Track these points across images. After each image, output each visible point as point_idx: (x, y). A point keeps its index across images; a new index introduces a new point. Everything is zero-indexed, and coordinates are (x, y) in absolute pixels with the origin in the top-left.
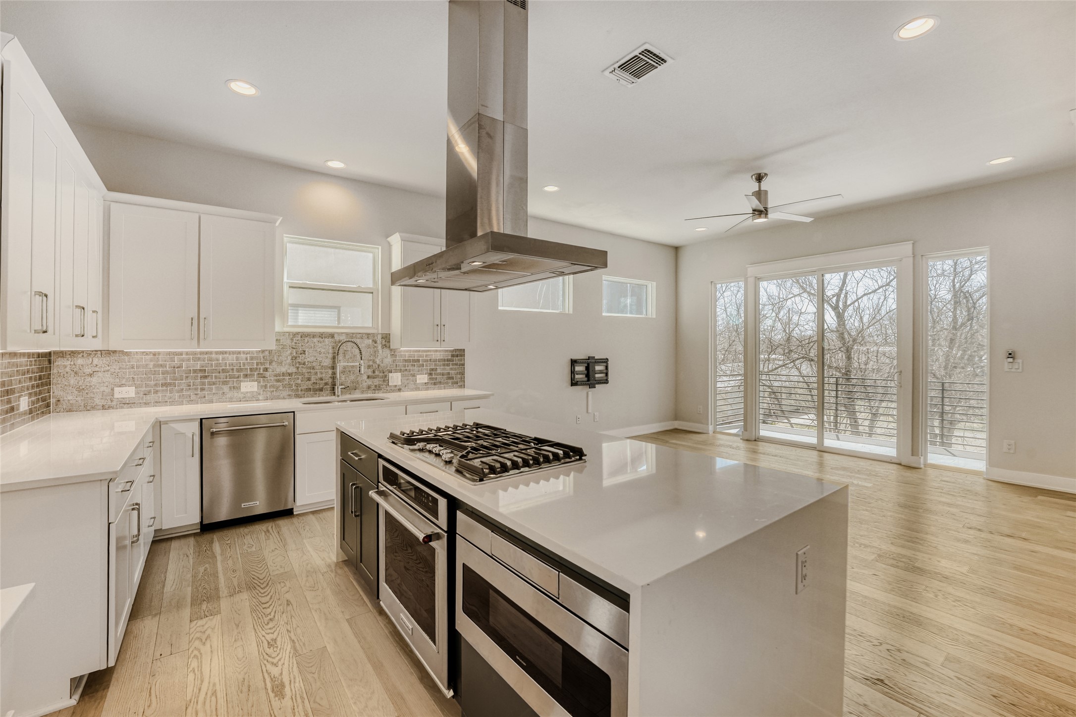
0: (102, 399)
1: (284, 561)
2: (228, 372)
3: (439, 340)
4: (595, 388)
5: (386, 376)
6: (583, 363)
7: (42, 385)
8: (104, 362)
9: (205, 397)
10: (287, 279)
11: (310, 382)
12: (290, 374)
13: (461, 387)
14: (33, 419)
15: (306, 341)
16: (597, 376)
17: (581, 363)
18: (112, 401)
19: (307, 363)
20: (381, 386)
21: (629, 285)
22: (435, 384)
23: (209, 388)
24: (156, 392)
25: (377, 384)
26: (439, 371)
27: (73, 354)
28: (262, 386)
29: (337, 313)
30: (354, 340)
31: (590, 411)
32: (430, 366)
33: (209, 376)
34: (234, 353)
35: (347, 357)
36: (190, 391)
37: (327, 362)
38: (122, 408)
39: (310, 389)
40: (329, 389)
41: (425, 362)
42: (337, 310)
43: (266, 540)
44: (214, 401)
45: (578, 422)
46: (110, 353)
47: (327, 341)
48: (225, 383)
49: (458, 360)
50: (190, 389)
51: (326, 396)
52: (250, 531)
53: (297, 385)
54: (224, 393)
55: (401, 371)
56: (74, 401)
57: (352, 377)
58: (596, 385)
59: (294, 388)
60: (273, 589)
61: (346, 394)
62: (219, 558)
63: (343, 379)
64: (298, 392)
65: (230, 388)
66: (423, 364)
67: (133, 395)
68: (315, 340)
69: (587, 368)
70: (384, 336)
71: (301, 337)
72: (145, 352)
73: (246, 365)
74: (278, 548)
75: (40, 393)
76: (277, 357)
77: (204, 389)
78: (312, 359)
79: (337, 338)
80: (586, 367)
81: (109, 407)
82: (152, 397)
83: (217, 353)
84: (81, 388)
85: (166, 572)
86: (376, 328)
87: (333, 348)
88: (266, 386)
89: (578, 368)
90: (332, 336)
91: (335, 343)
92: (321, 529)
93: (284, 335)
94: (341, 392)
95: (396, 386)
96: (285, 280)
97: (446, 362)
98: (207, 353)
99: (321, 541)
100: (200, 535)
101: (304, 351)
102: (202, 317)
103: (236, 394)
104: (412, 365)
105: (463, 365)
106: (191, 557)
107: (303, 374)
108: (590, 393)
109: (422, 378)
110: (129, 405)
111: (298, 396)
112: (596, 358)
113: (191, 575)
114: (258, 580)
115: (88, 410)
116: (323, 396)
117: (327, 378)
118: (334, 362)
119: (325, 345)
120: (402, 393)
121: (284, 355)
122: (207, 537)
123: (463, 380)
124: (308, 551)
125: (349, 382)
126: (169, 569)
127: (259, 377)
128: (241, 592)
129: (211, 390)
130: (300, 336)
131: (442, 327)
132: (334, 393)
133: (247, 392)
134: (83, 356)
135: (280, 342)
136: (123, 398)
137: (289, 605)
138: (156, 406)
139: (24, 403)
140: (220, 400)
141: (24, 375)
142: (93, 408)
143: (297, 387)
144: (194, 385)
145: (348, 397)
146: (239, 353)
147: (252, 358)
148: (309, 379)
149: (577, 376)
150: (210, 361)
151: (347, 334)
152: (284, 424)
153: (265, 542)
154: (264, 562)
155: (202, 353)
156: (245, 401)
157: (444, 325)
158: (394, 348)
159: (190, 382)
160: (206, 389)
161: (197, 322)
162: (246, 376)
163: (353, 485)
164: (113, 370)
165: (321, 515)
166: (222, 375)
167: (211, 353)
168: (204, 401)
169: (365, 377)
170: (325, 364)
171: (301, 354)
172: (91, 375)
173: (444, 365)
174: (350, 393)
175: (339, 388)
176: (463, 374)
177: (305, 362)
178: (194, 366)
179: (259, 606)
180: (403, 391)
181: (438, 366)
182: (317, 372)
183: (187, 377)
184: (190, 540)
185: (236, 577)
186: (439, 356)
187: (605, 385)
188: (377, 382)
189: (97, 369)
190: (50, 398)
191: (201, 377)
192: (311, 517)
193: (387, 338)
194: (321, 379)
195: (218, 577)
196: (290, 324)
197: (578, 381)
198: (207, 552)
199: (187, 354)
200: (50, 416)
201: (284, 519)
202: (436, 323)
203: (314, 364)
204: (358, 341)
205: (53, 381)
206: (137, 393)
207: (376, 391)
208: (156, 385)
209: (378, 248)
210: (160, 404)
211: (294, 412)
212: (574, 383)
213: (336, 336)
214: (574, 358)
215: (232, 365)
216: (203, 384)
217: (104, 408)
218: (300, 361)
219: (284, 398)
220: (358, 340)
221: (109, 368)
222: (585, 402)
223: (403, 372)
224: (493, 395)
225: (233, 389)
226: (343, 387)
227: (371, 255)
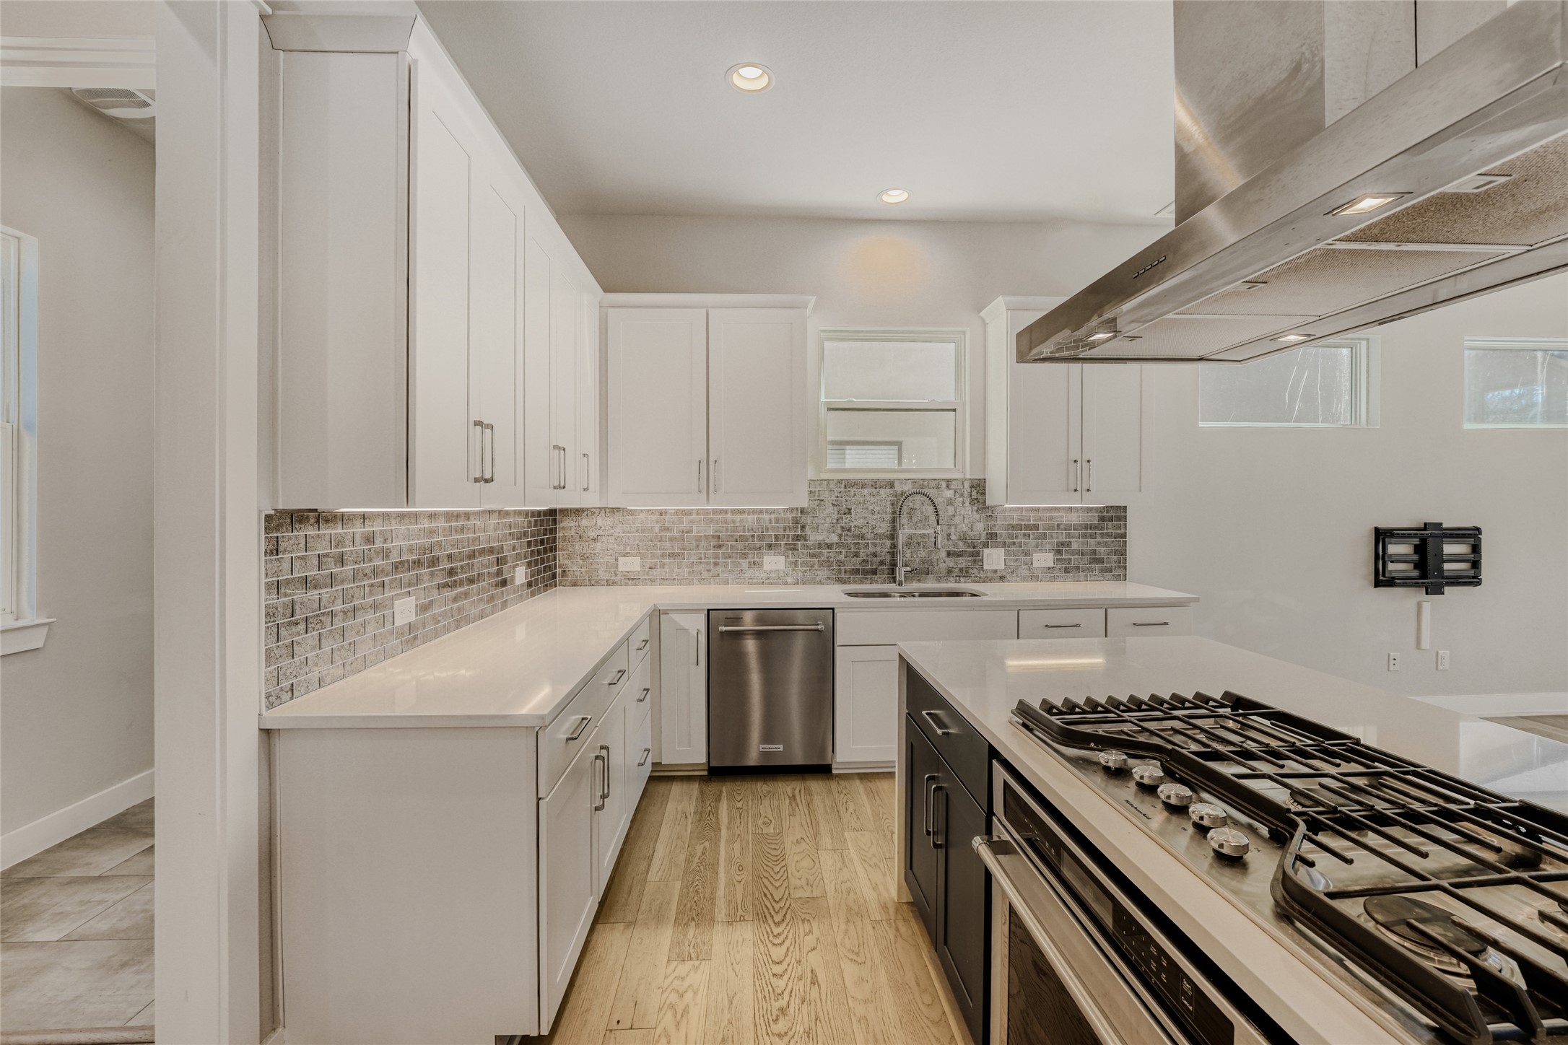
0: (606, 571)
1: (814, 870)
2: (747, 540)
3: (1079, 489)
4: (1443, 594)
5: (978, 553)
6: (1409, 536)
7: (545, 551)
8: (608, 523)
9: (718, 575)
10: (825, 398)
11: (858, 559)
12: (829, 546)
13: (1118, 577)
14: (533, 594)
15: (852, 493)
16: (1447, 566)
17: (1404, 536)
18: (616, 575)
19: (853, 529)
20: (971, 571)
21: (1540, 354)
22: (1067, 570)
23: (723, 562)
24: (663, 566)
25: (963, 566)
26: (1075, 546)
27: (578, 512)
28: (791, 563)
29: (897, 452)
30: (925, 491)
31: (1426, 644)
32: (1057, 538)
33: (723, 545)
34: (754, 512)
35: (915, 519)
36: (702, 565)
37: (884, 528)
38: (626, 584)
39: (859, 570)
40: (886, 572)
41: (1048, 529)
42: (896, 447)
43: (790, 815)
44: (730, 581)
45: (1392, 668)
46: (614, 510)
47: (884, 493)
48: (744, 556)
49: (1114, 527)
50: (701, 563)
51: (882, 583)
52: (769, 792)
53: (840, 563)
54: (742, 570)
55: (1004, 544)
56: (579, 573)
57: (922, 554)
58: (1445, 588)
59: (835, 567)
60: (791, 931)
61: (912, 580)
62: (724, 832)
63: (908, 555)
64: (841, 574)
65: (750, 562)
66: (1045, 534)
67: (638, 568)
68: (865, 492)
69: (1421, 549)
70: (975, 483)
71: (845, 487)
72: (650, 510)
73: (770, 531)
74: (806, 838)
75: (543, 561)
76: (812, 518)
77: (718, 564)
78: (860, 522)
79: (898, 488)
80: (1416, 547)
81: (614, 583)
82: (657, 573)
83: (733, 512)
84: (585, 556)
85: (656, 840)
86: (961, 470)
87: (893, 504)
88: (796, 565)
89: (1394, 549)
90: (891, 484)
91: (896, 496)
92: (872, 815)
93: (820, 485)
94: (905, 577)
95: (995, 571)
96: (823, 399)
97: (1088, 530)
98: (721, 512)
99: (872, 844)
100: (707, 782)
101: (850, 510)
102: (712, 459)
103: (757, 574)
104: (1025, 535)
105: (1124, 536)
106: (690, 821)
107: (847, 546)
108: (1427, 607)
109: (1044, 559)
110: (634, 582)
111: (841, 581)
112: (1444, 526)
113: (684, 856)
114: (772, 901)
115: (593, 585)
116: (877, 582)
117: (883, 554)
118: (894, 528)
119: (881, 500)
120: (1005, 585)
121: (821, 515)
122: (713, 788)
123: (1122, 564)
124: (851, 860)
125: (917, 561)
126: (660, 835)
127: (787, 549)
128: (744, 920)
129: (726, 565)
130: (843, 486)
131: (1085, 464)
132: (894, 579)
133: (771, 572)
134: (587, 515)
135: (815, 496)
136: (628, 572)
137: (814, 984)
138: (663, 585)
139: (520, 575)
140: (737, 581)
141: (520, 539)
142: (598, 583)
143: (840, 566)
144: (705, 557)
145: (914, 586)
146: (761, 512)
147: (777, 521)
148: (856, 555)
149: (1391, 567)
150: (726, 523)
151: (914, 481)
152: (819, 627)
153: (788, 817)
154: (783, 863)
155: (715, 512)
156: (768, 584)
157: (1089, 461)
158: (992, 504)
159: (701, 553)
160: (720, 564)
161: (706, 466)
162: (770, 546)
163: (930, 778)
164: (616, 534)
165: (872, 785)
166: (740, 545)
167: (726, 512)
168: (718, 581)
169: (943, 554)
170: (880, 531)
171: (845, 514)
172: (594, 540)
173: (1085, 536)
174: (919, 580)
175: (901, 572)
176: (1122, 553)
177: (850, 527)
178: (705, 531)
179: (768, 965)
180: (1009, 581)
181: (1073, 538)
182: (868, 543)
183: (698, 546)
184: (694, 787)
185: (743, 883)
186: (1075, 519)
187: (1471, 588)
188: (963, 562)
189: (601, 533)
190: (556, 568)
191: (714, 547)
192: (857, 785)
193: (979, 487)
194: (875, 555)
195: (717, 873)
196: (829, 466)
197: (1394, 578)
198: (711, 816)
199: (698, 513)
200: (556, 591)
201: (817, 780)
202: (1073, 457)
203: (864, 531)
204: (932, 493)
205: (559, 544)
206: (642, 566)
207: (962, 579)
208: (663, 556)
209: (964, 333)
210: (667, 582)
211: (833, 609)
212: (1382, 580)
213: (897, 484)
214: (1384, 524)
215: (752, 530)
216: (717, 556)
217: (608, 583)
218: (843, 525)
219: (821, 583)
220: (932, 491)
221: (613, 531)
222: (1414, 624)
223: (1008, 547)
224: (1197, 600)
225: (753, 566)
226: (909, 569)
227: (952, 346)
